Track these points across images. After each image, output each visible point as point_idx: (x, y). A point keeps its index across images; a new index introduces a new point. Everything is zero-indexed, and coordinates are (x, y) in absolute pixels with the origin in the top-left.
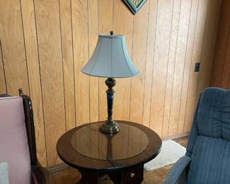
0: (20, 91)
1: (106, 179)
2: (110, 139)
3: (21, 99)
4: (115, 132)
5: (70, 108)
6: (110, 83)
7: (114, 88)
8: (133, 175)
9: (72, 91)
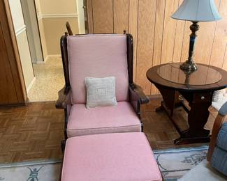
0: (125, 32)
1: (180, 110)
2: (187, 76)
3: (125, 37)
4: (193, 70)
5: (157, 51)
6: (194, 27)
7: (197, 33)
8: (203, 97)
9: (160, 37)
